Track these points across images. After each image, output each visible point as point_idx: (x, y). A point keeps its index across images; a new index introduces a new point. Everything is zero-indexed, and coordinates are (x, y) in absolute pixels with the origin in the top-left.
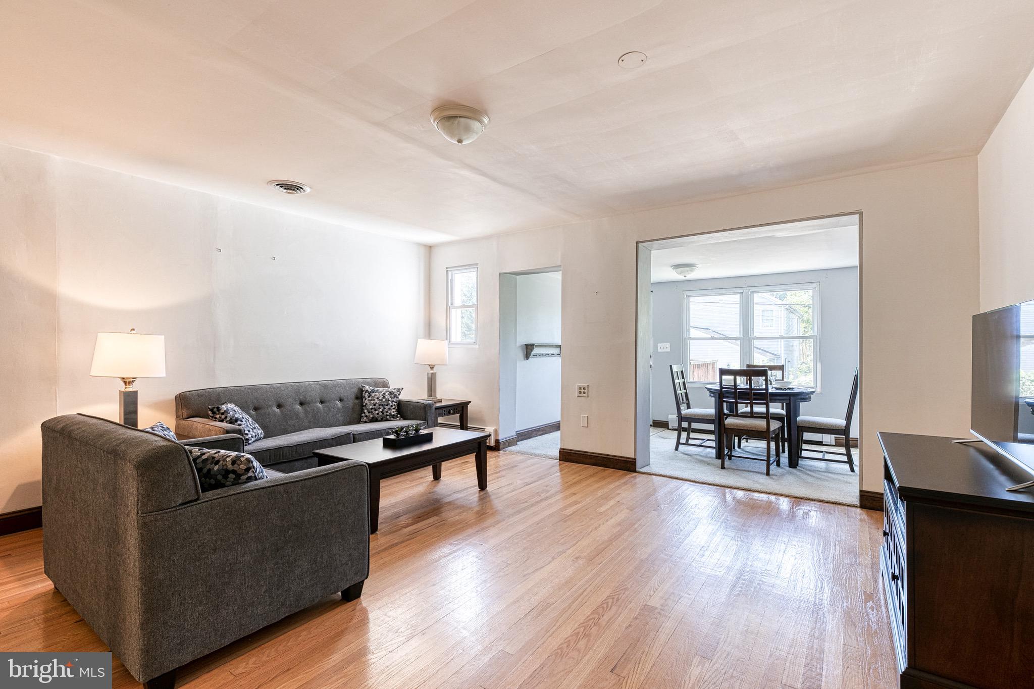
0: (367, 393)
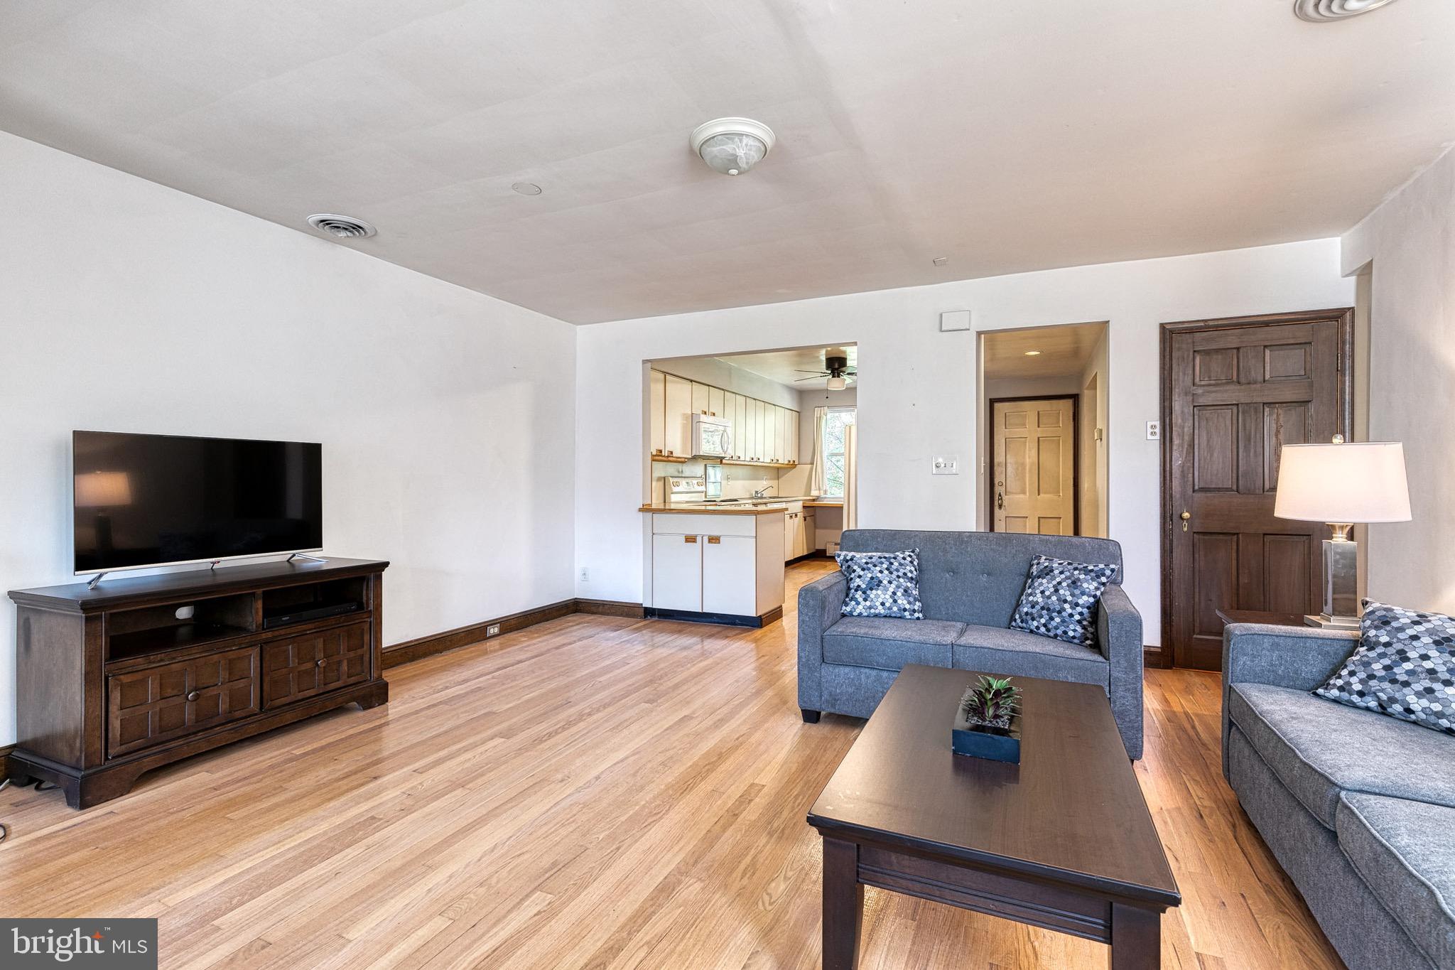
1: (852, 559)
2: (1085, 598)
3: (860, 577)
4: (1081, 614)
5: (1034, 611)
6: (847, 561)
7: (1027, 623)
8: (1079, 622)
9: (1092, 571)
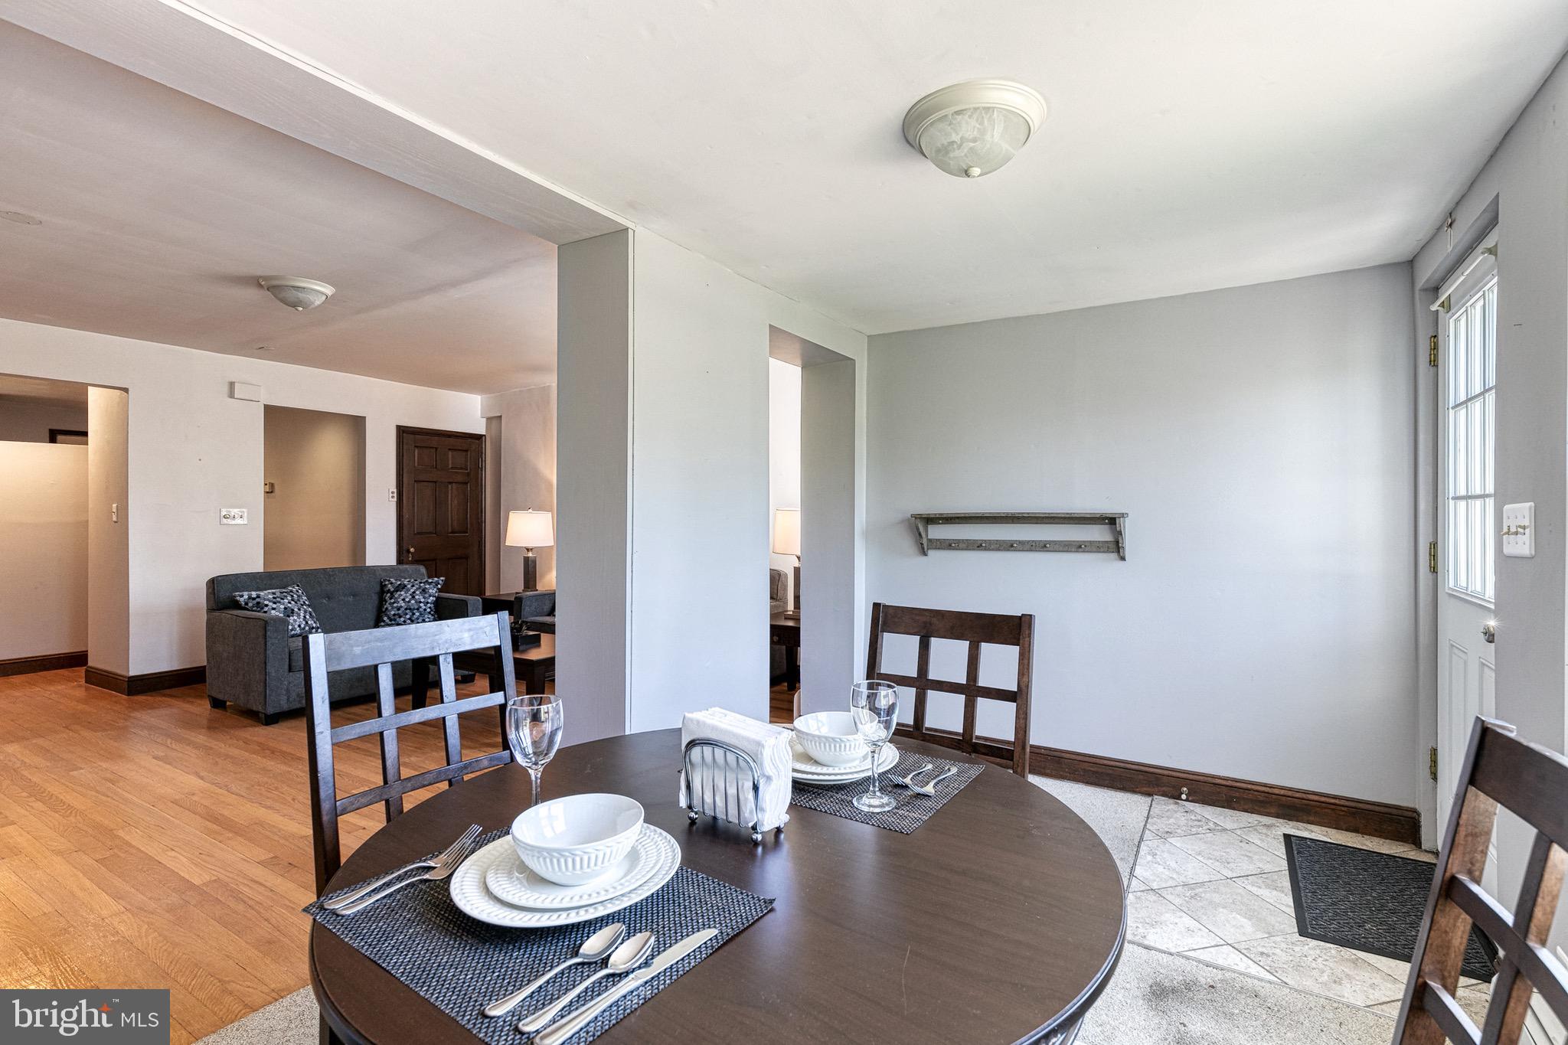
1: (258, 597)
2: (431, 598)
3: (274, 609)
4: (430, 608)
5: (400, 612)
6: (254, 599)
7: (395, 620)
8: (429, 613)
9: (432, 582)
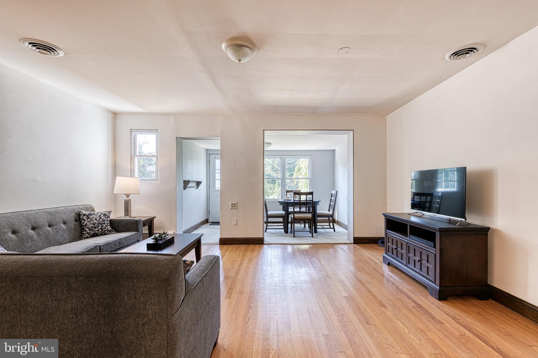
0: (85, 216)
